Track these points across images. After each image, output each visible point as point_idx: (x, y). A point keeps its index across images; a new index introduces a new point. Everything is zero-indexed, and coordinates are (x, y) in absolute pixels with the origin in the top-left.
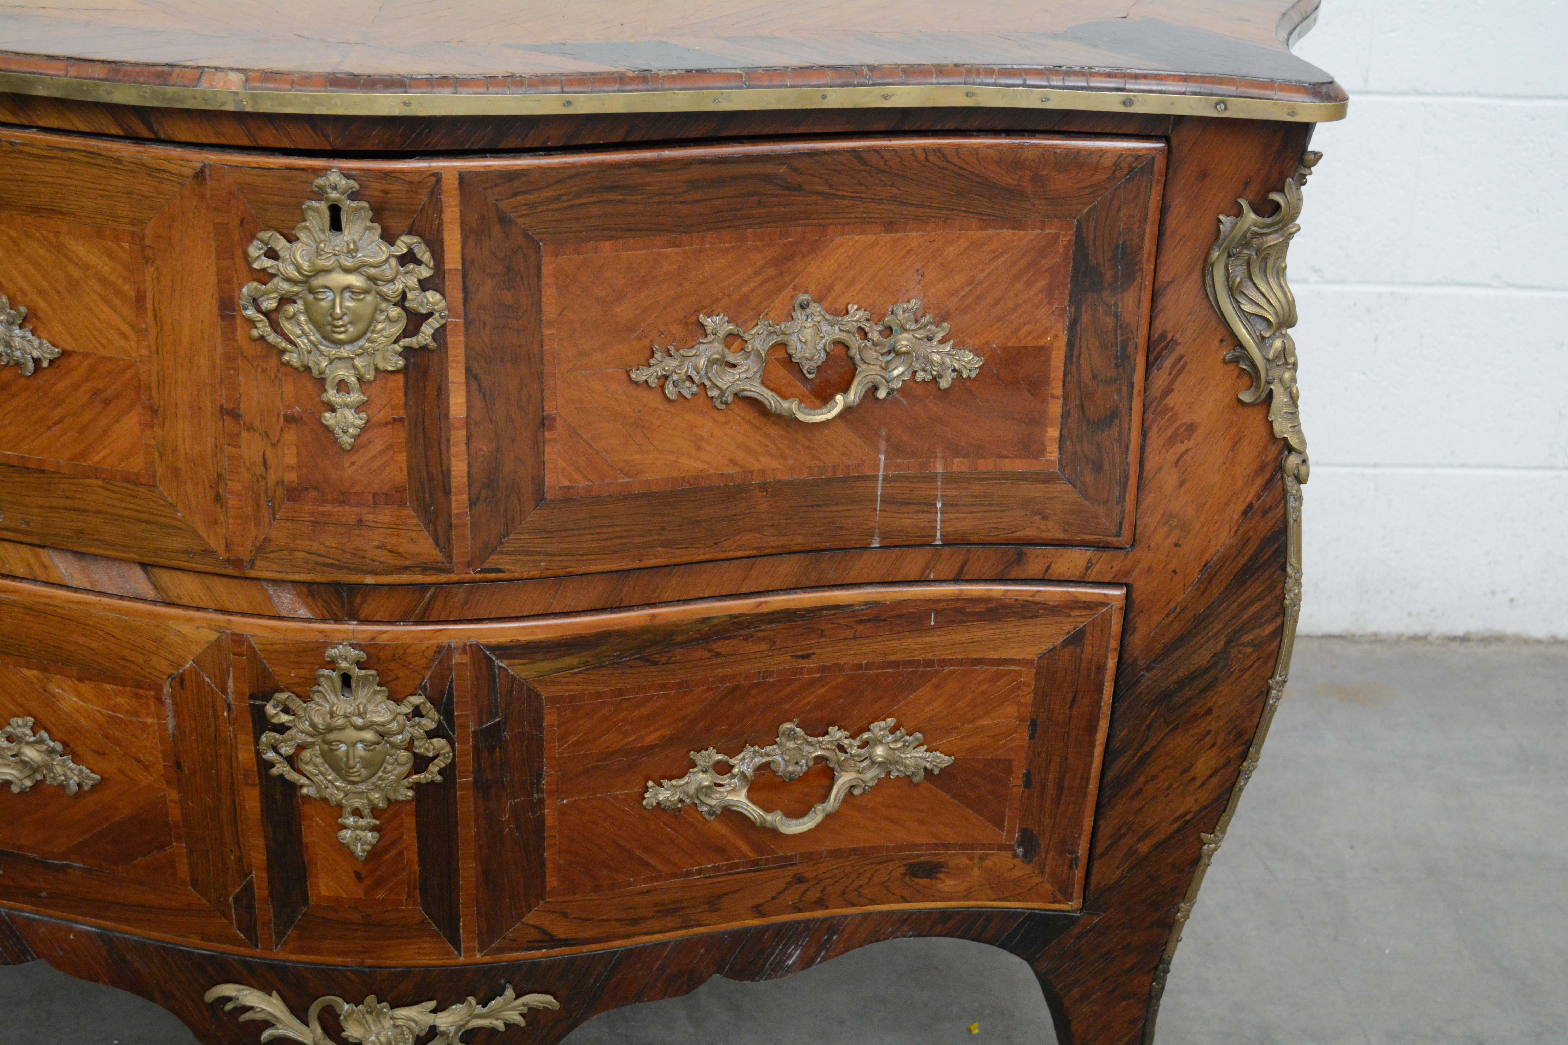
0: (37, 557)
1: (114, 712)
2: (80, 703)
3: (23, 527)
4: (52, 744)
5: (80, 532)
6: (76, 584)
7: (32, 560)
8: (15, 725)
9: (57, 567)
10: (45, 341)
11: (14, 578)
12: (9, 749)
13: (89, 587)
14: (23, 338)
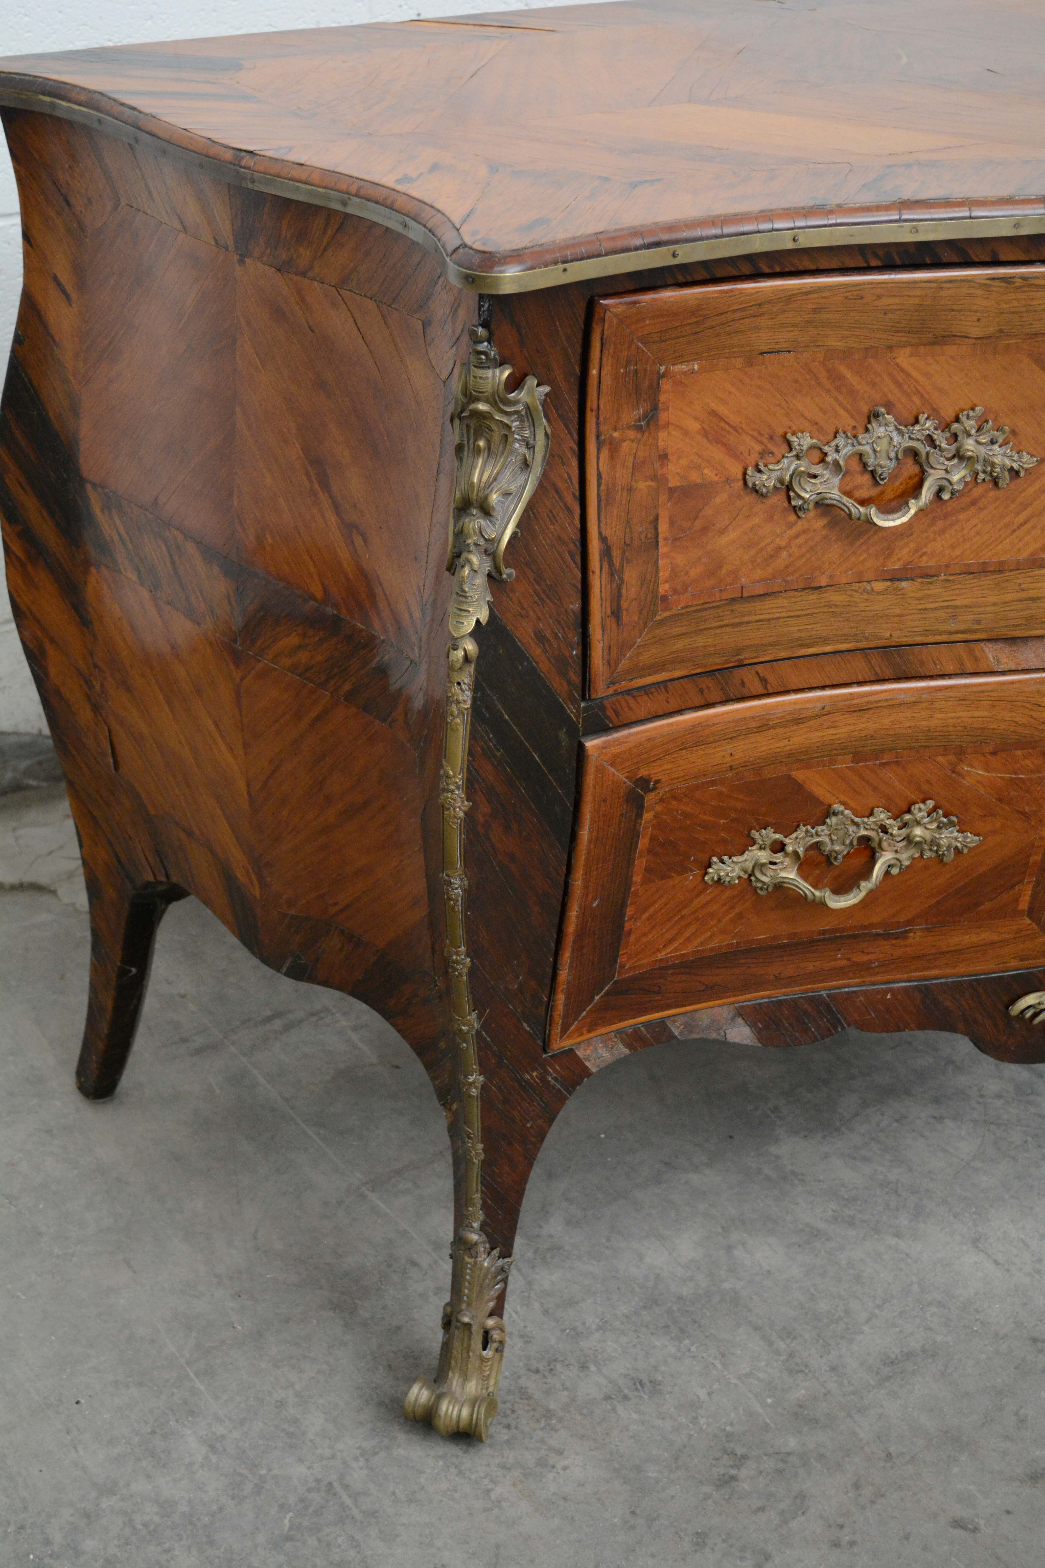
0: (971, 652)
1: (1016, 773)
2: (987, 774)
3: (976, 627)
4: (945, 820)
5: (1030, 619)
6: (1002, 668)
7: (964, 656)
8: (916, 812)
9: (986, 657)
10: (1025, 453)
11: (942, 676)
12: (900, 835)
13: (1013, 668)
14: (1004, 455)
